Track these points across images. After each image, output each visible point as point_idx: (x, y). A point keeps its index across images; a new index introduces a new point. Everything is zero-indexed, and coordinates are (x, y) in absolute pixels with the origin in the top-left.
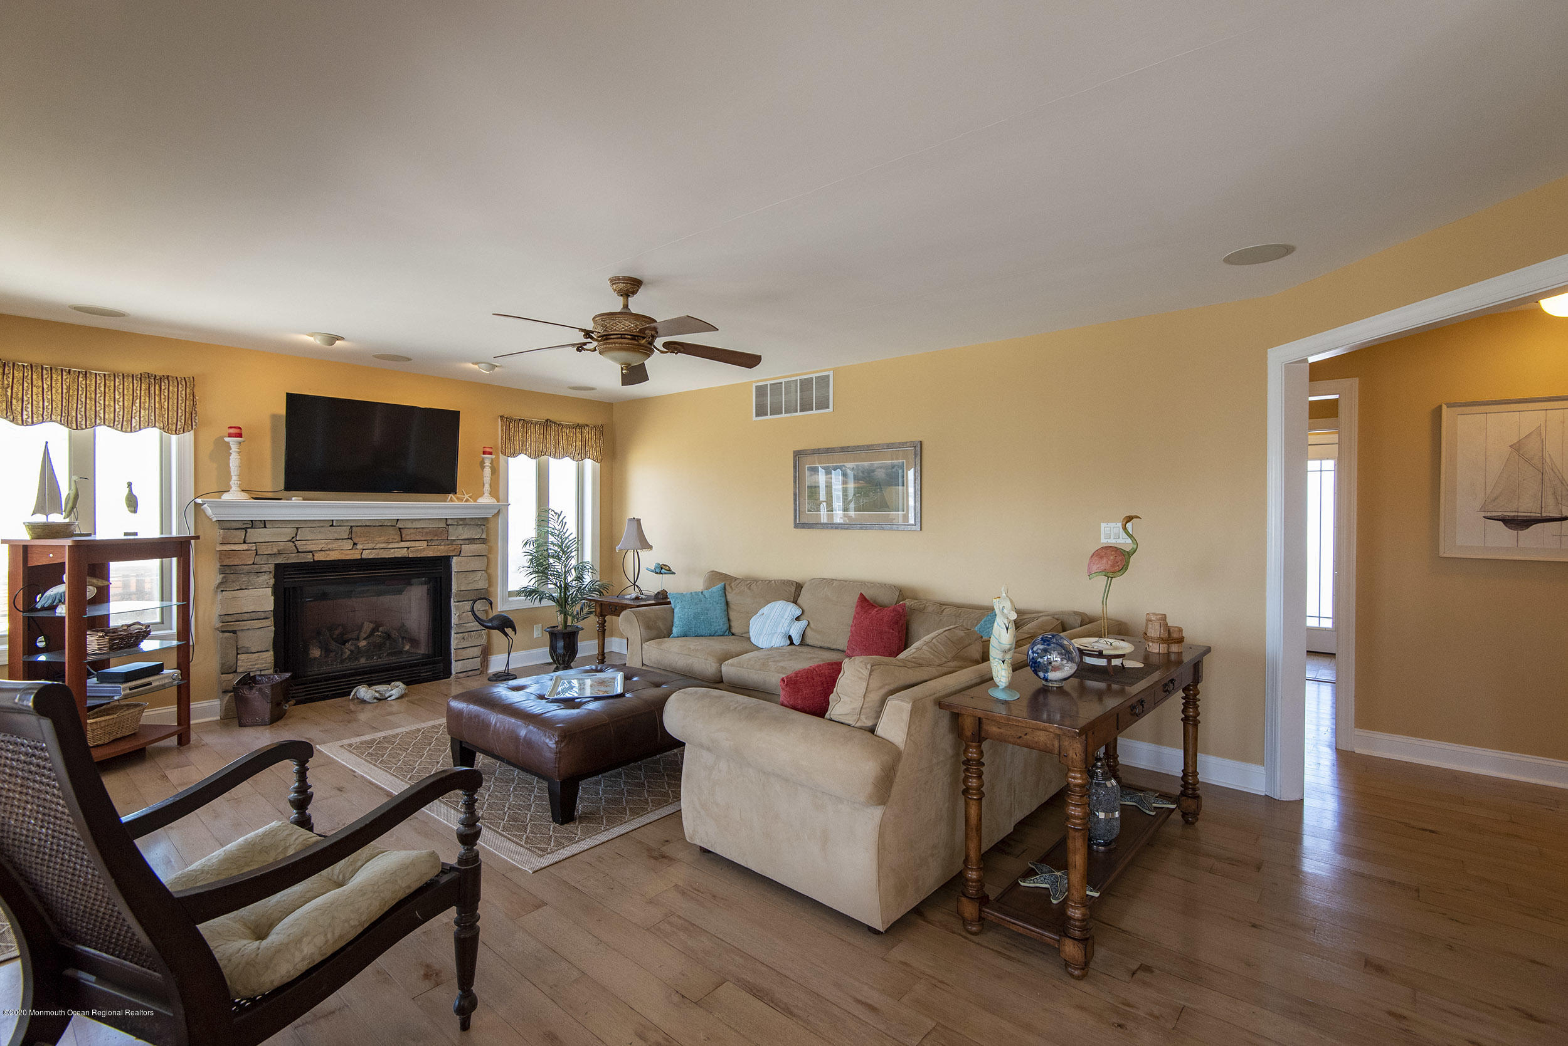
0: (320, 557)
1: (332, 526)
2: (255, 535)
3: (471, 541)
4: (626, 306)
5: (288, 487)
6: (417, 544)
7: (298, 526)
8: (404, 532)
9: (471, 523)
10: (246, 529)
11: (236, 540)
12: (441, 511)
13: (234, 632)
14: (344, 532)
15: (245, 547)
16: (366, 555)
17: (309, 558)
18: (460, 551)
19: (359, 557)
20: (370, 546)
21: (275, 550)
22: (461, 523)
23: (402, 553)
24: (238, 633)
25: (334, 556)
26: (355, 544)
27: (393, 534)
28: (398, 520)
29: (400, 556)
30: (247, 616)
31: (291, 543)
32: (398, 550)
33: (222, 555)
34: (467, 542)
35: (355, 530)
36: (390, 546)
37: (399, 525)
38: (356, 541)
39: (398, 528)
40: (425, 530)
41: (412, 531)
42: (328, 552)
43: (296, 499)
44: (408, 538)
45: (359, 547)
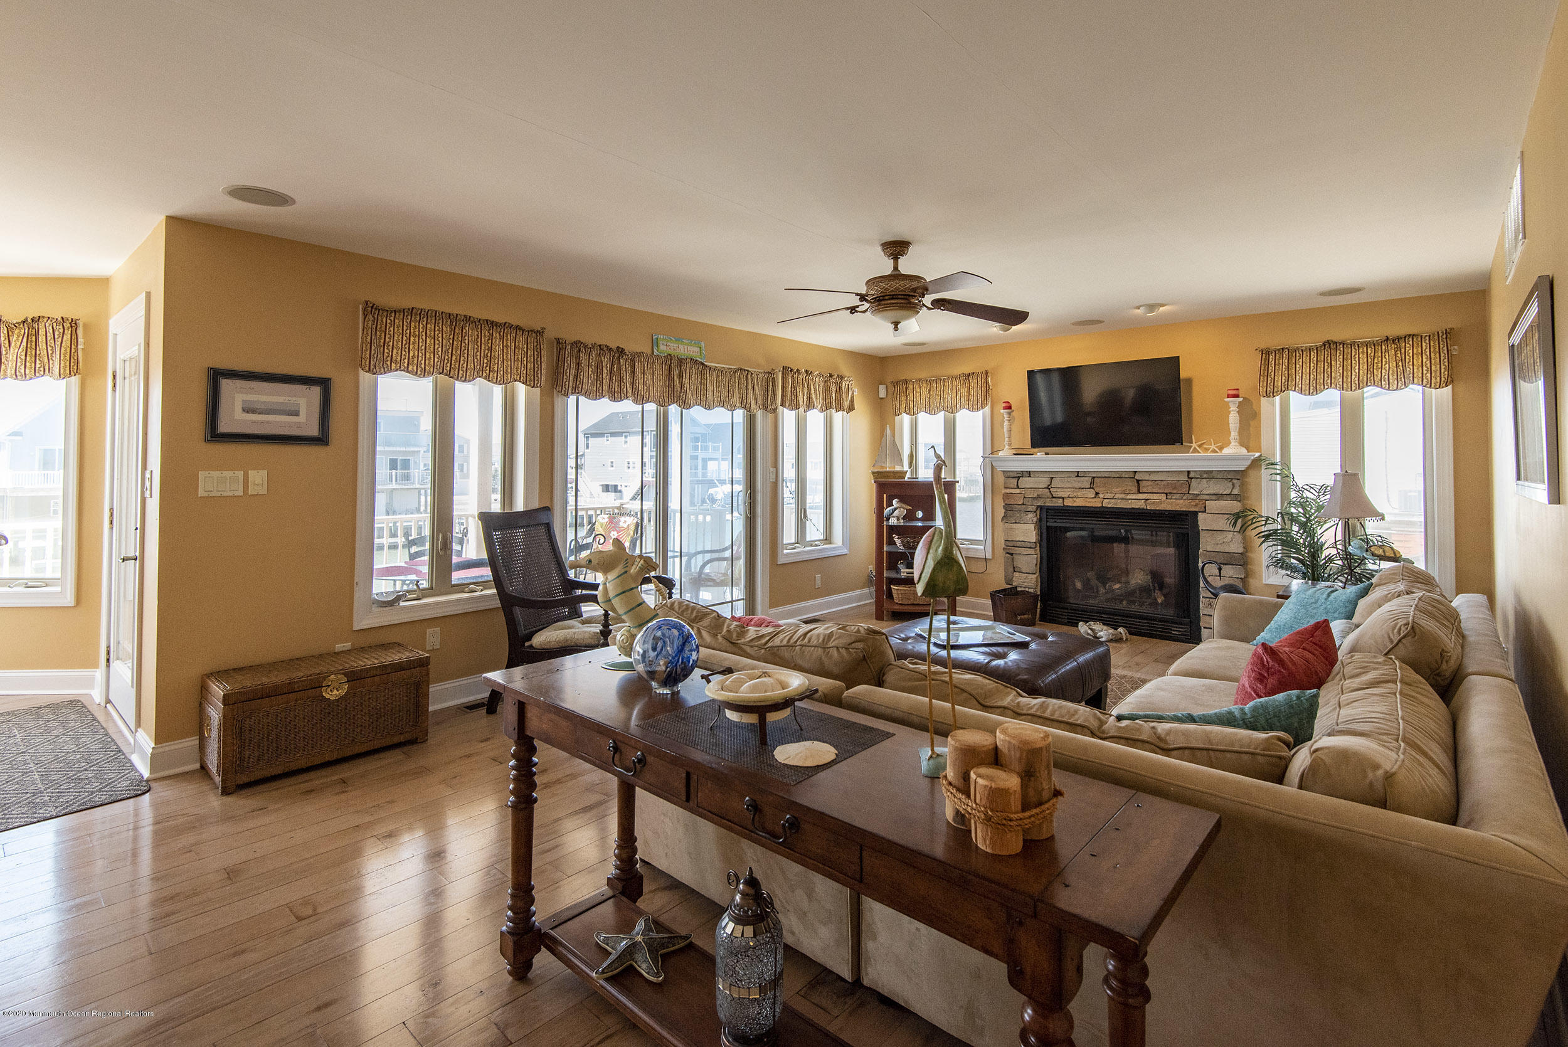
0: (1068, 503)
1: (1078, 476)
2: (1025, 482)
3: (1219, 496)
4: (896, 268)
5: (1034, 445)
6: (1155, 496)
7: (1052, 476)
8: (1142, 484)
9: (1218, 477)
10: (1019, 477)
11: (1012, 486)
12: (1183, 463)
13: (1012, 554)
14: (1086, 483)
15: (1018, 491)
16: (1106, 504)
17: (1059, 503)
18: (1205, 507)
19: (1100, 505)
20: (1109, 496)
21: (1035, 495)
22: (1205, 476)
23: (1140, 505)
24: (1014, 556)
25: (1079, 503)
26: (1097, 494)
27: (1131, 486)
28: (1136, 472)
29: (1137, 507)
30: (1019, 544)
31: (1047, 490)
32: (1136, 501)
33: (1006, 496)
34: (1214, 497)
35: (1095, 480)
36: (1128, 497)
37: (1137, 477)
38: (1097, 490)
39: (1136, 480)
40: (1163, 483)
41: (1150, 483)
42: (1075, 499)
43: (1040, 454)
44: (1145, 490)
45: (1101, 496)
